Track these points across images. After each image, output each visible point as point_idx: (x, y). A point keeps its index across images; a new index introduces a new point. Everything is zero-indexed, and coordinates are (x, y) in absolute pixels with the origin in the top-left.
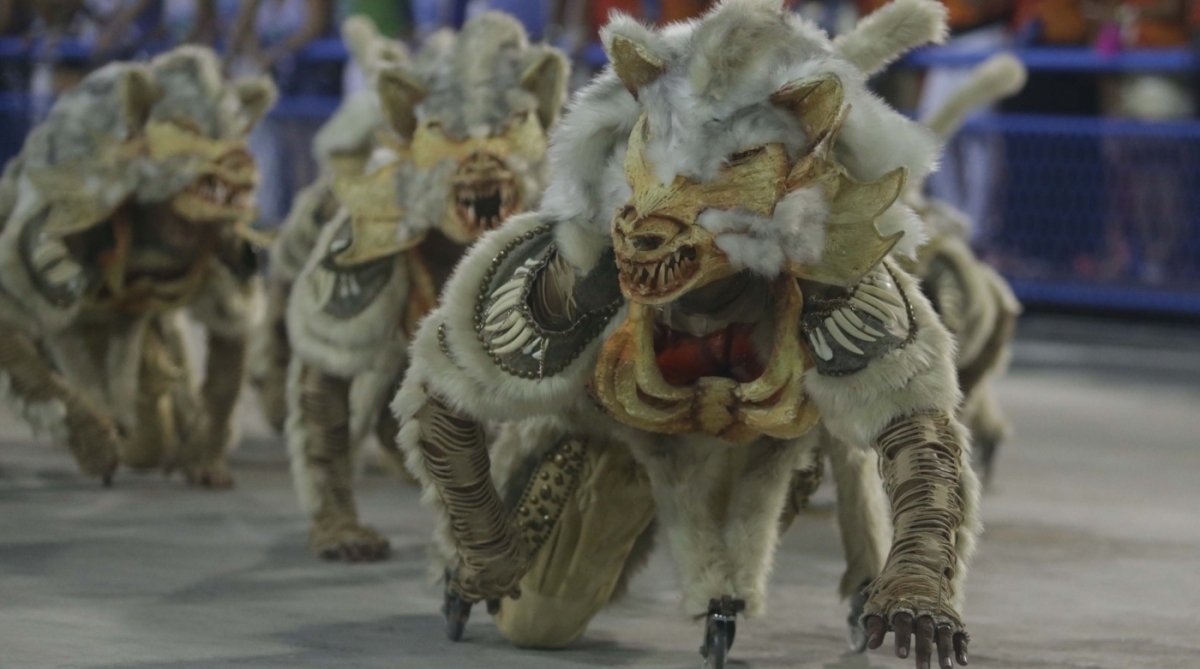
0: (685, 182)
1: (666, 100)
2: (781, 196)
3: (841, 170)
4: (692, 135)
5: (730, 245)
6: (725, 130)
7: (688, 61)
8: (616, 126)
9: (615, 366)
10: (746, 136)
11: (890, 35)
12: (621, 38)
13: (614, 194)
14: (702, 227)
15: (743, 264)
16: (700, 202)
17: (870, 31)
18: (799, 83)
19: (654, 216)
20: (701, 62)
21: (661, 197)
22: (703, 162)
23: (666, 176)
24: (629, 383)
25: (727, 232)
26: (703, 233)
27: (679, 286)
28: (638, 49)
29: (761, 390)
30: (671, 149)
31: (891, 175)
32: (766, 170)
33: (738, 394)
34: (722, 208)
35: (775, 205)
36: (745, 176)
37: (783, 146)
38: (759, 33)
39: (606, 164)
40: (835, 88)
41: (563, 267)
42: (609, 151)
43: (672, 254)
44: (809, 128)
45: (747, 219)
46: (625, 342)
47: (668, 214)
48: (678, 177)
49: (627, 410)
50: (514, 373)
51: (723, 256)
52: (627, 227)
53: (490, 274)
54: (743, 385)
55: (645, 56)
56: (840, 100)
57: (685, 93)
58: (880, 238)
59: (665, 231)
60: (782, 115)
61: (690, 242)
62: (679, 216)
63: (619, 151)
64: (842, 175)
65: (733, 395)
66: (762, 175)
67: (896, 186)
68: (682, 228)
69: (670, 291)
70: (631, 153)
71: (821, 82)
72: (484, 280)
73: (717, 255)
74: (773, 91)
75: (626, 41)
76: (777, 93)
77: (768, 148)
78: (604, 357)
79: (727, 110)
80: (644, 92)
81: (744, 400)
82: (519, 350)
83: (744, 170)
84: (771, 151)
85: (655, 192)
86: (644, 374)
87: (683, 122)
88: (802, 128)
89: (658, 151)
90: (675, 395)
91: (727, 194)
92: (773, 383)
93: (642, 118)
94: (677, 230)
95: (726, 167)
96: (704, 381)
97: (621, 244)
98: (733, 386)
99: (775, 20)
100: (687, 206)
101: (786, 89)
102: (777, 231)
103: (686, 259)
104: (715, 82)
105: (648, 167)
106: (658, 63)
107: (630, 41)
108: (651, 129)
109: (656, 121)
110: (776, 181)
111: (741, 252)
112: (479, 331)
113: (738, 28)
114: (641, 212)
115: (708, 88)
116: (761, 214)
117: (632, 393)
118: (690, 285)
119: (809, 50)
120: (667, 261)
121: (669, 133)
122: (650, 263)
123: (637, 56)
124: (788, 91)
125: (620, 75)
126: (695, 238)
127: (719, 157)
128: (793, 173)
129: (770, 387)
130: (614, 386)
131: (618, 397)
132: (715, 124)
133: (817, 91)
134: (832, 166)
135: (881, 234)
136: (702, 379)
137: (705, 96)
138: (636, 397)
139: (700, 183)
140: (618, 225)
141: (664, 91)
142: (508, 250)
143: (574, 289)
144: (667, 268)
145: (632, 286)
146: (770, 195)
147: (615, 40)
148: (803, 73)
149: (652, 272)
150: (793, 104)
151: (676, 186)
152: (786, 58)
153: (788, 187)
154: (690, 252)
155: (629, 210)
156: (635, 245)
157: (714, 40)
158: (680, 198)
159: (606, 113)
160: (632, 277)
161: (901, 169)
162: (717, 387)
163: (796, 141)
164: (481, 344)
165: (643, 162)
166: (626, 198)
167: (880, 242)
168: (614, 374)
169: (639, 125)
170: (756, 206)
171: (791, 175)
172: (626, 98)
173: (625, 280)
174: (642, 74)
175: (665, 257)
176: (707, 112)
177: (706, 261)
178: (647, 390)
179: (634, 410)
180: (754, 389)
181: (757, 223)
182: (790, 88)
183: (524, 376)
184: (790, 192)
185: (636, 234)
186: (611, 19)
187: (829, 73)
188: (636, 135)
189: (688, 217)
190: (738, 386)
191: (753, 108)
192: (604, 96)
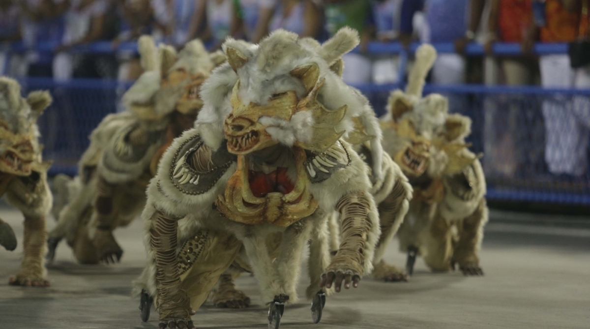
0: (254, 105)
1: (247, 72)
2: (294, 113)
3: (320, 105)
4: (257, 85)
5: (271, 131)
6: (271, 84)
7: (257, 56)
8: (228, 84)
9: (233, 191)
10: (280, 87)
11: (337, 49)
12: (230, 48)
13: (226, 110)
14: (260, 123)
15: (278, 140)
16: (260, 113)
17: (328, 48)
18: (301, 66)
19: (240, 117)
20: (262, 57)
21: (244, 110)
22: (261, 97)
23: (246, 102)
24: (239, 197)
25: (270, 126)
26: (261, 125)
27: (251, 148)
28: (237, 52)
29: (294, 195)
30: (248, 91)
31: (341, 108)
32: (287, 102)
33: (284, 199)
34: (269, 116)
35: (291, 116)
36: (279, 103)
37: (295, 92)
38: (287, 47)
39: (223, 100)
40: (316, 69)
41: (206, 149)
42: (225, 94)
43: (248, 134)
44: (306, 86)
45: (280, 121)
46: (237, 180)
47: (246, 117)
48: (251, 103)
49: (239, 210)
50: (188, 194)
51: (270, 136)
52: (229, 121)
53: (176, 156)
54: (286, 195)
55: (240, 55)
56: (318, 74)
57: (255, 69)
58: (336, 133)
59: (245, 124)
60: (295, 80)
61: (255, 129)
62: (251, 118)
63: (229, 95)
64: (321, 108)
65: (282, 200)
66: (286, 104)
67: (343, 113)
68: (252, 123)
69: (247, 149)
70: (233, 95)
71: (311, 66)
72: (174, 158)
73: (267, 135)
74: (291, 70)
75: (232, 49)
76: (293, 70)
77: (288, 93)
78: (228, 187)
79: (272, 76)
80: (239, 70)
81: (286, 201)
82: (188, 182)
83: (278, 101)
84: (290, 94)
85: (241, 108)
86: (245, 193)
87: (253, 80)
88: (303, 86)
89: (243, 92)
90: (258, 201)
91: (271, 111)
92: (298, 191)
93: (238, 81)
94: (250, 124)
95: (271, 100)
96: (270, 195)
97: (227, 128)
98: (282, 196)
99: (294, 42)
100: (254, 114)
101: (296, 69)
102: (292, 127)
103: (254, 137)
104: (268, 65)
105: (239, 99)
106: (245, 58)
107: (234, 49)
108: (241, 84)
109: (243, 80)
110: (292, 106)
111: (276, 135)
112: (171, 180)
113: (277, 44)
114: (234, 116)
115: (265, 67)
116: (285, 119)
117: (240, 202)
118: (255, 147)
119: (305, 54)
120: (246, 136)
121: (248, 86)
122: (238, 136)
123: (237, 56)
124: (297, 70)
125: (230, 64)
126: (257, 127)
127: (268, 96)
128: (299, 104)
129: (297, 194)
130: (233, 199)
131: (235, 204)
132: (267, 82)
133: (309, 70)
134: (317, 104)
135: (337, 132)
136: (269, 194)
137: (263, 70)
138: (242, 203)
139: (260, 105)
140: (226, 121)
141: (247, 69)
142: (183, 145)
143: (212, 157)
144: (246, 139)
145: (232, 147)
146: (290, 112)
147: (228, 49)
148: (303, 63)
149: (240, 140)
150: (299, 75)
151: (250, 106)
152: (297, 57)
153: (297, 109)
154: (255, 133)
155: (231, 115)
156: (233, 129)
157: (268, 48)
158: (252, 111)
159: (223, 78)
160: (232, 143)
161: (346, 105)
162: (275, 196)
163: (300, 91)
164: (173, 185)
165: (238, 97)
166: (230, 111)
167: (335, 135)
168: (233, 194)
169: (237, 83)
170: (283, 116)
171: (298, 105)
172: (233, 73)
173: (229, 145)
174: (239, 63)
175: (245, 134)
176: (264, 77)
177: (262, 138)
178: (247, 200)
179: (242, 209)
180: (291, 196)
181: (284, 123)
182: (298, 69)
183: (192, 194)
184: (298, 112)
185: (232, 124)
186: (227, 40)
187: (313, 62)
188: (236, 87)
189: (255, 119)
190: (284, 196)
191: (283, 76)
192: (224, 72)
